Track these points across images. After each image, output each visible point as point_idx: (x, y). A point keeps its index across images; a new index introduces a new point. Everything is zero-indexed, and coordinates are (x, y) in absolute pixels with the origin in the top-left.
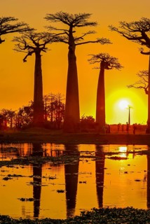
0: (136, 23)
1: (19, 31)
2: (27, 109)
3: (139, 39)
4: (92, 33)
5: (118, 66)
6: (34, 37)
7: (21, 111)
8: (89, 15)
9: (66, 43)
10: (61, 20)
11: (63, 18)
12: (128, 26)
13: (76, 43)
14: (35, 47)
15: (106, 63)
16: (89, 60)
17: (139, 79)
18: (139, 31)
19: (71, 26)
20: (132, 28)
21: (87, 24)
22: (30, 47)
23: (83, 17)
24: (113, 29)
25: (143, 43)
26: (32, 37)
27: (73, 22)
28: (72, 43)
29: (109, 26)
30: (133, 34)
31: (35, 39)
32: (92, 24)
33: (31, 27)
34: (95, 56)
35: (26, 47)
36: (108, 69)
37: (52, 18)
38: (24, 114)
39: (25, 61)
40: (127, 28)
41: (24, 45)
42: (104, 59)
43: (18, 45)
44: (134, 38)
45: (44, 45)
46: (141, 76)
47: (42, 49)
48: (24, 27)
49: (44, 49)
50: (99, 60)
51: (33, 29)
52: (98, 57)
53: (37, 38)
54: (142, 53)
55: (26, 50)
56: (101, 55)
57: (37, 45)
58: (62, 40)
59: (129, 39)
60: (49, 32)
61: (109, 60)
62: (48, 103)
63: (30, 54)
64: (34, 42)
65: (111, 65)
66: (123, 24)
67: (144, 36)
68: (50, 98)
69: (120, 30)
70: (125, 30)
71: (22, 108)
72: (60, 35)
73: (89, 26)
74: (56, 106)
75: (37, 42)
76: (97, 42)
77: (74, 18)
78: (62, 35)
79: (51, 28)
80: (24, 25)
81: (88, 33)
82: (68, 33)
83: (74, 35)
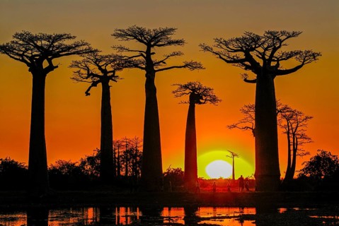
0: (237, 40)
1: (78, 53)
2: (91, 160)
3: (241, 61)
4: (177, 54)
5: (214, 100)
6: (100, 61)
7: (83, 163)
8: (172, 30)
9: (142, 68)
10: (135, 38)
11: (138, 34)
12: (226, 44)
13: (155, 69)
14: (101, 74)
15: (197, 96)
16: (174, 92)
17: (244, 116)
18: (242, 50)
19: (149, 46)
20: (231, 47)
21: (170, 43)
22: (97, 76)
23: (164, 32)
24: (206, 49)
25: (247, 68)
26: (97, 62)
27: (151, 41)
28: (150, 69)
29: (201, 45)
30: (232, 54)
31: (101, 64)
32: (177, 42)
33: (94, 48)
34: (182, 87)
35: (90, 75)
36: (200, 103)
37: (122, 34)
38: (88, 167)
39: (87, 94)
40: (225, 47)
41: (86, 72)
42: (194, 90)
43: (79, 72)
44: (234, 61)
45: (114, 72)
46: (247, 112)
47: (110, 78)
48: (84, 47)
49: (113, 77)
50: (188, 91)
51: (96, 51)
52: (186, 87)
53: (104, 63)
54: (246, 80)
55: (90, 80)
56: (190, 84)
57: (105, 71)
58: (136, 66)
59: (228, 62)
60: (119, 54)
61: (201, 91)
62: (119, 152)
63: (94, 84)
64: (100, 68)
65: (204, 98)
66: (219, 41)
67: (249, 58)
68: (124, 144)
69: (216, 50)
70: (223, 50)
71: (85, 158)
72: (134, 58)
73: (173, 46)
74: (131, 155)
75: (103, 68)
76: (184, 67)
77: (153, 34)
78: (137, 58)
79: (122, 48)
80: (84, 45)
81: (172, 55)
82: (145, 55)
83: (153, 58)
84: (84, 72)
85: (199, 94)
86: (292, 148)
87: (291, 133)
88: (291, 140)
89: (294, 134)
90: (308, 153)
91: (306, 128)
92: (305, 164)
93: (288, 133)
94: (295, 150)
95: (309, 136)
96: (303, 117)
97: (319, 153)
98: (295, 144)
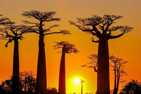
0: (89, 19)
1: (3, 24)
2: (7, 82)
3: (91, 31)
4: (57, 26)
5: (75, 51)
6: (14, 28)
7: (3, 84)
8: (54, 13)
9: (37, 33)
10: (34, 16)
11: (36, 15)
12: (83, 21)
13: (44, 33)
14: (14, 36)
15: (66, 49)
16: (54, 46)
17: (90, 60)
18: (91, 25)
19: (42, 21)
20: (85, 23)
21: (53, 20)
22: (12, 36)
23: (50, 14)
24: (72, 23)
25: (94, 34)
26: (12, 29)
27: (43, 18)
28: (42, 33)
29: (69, 21)
30: (86, 27)
31: (14, 30)
32: (57, 19)
33: (12, 21)
34: (58, 43)
35: (8, 36)
36: (68, 53)
37: (27, 14)
38: (6, 86)
39: (6, 46)
40: (82, 23)
41: (6, 34)
43: (2, 34)
44: (87, 30)
45: (21, 34)
46: (91, 58)
47: (19, 38)
48: (7, 21)
49: (20, 37)
50: (61, 46)
51: (13, 23)
52: (61, 44)
53: (16, 29)
54: (93, 41)
55: (8, 38)
56: (63, 42)
57: (16, 34)
58: (34, 31)
59: (84, 31)
60: (25, 25)
61: (69, 46)
62: (23, 78)
63: (10, 41)
64: (13, 32)
65: (70, 50)
66: (79, 20)
67: (95, 29)
68: (24, 74)
69: (77, 24)
70: (81, 24)
71: (4, 81)
72: (33, 28)
73: (54, 21)
74: (29, 80)
75: (15, 32)
76: (60, 33)
77: (44, 15)
78: (35, 28)
79: (27, 22)
80: (7, 19)
81: (54, 26)
82: (39, 26)
83: (43, 27)
84: (5, 34)
85: (67, 48)
86: (117, 78)
87: (116, 70)
88: (117, 74)
89: (118, 71)
90: (125, 81)
91: (124, 68)
92: (124, 87)
93: (115, 70)
94: (118, 79)
95: (126, 72)
96: (123, 62)
97: (131, 81)
98: (119, 76)
